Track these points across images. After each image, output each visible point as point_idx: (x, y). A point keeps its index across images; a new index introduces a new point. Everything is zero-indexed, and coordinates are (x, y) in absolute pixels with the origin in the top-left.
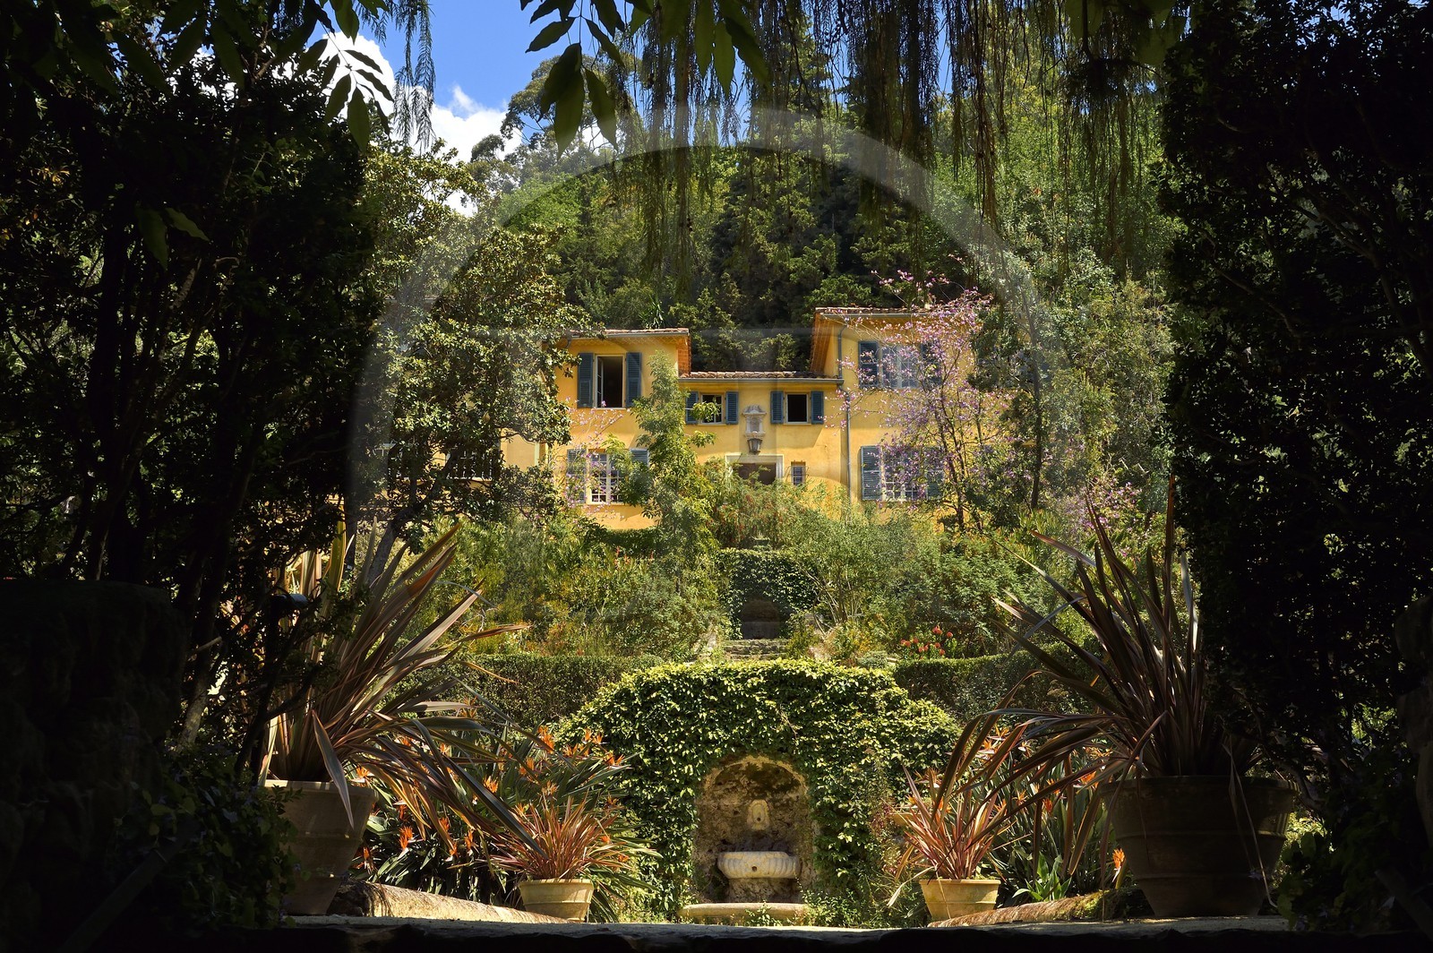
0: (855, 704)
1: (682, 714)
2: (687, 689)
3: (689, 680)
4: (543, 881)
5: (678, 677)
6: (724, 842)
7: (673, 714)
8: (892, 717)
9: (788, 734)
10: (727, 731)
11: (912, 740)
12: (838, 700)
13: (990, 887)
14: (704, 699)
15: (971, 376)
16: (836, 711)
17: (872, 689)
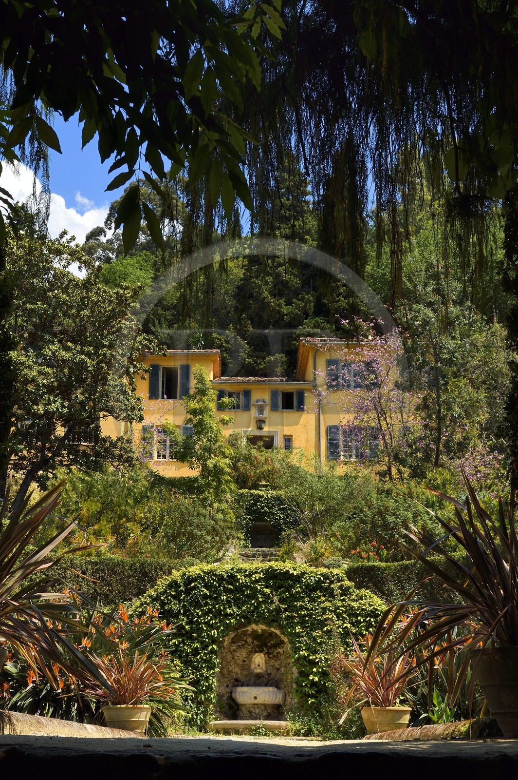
0: (321, 592)
1: (210, 597)
2: (214, 580)
3: (215, 575)
4: (119, 706)
5: (208, 573)
6: (236, 680)
7: (205, 597)
8: (344, 600)
9: (278, 611)
10: (239, 608)
11: (357, 616)
12: (310, 589)
13: (405, 712)
14: (224, 587)
15: (397, 382)
16: (309, 596)
17: (332, 582)
